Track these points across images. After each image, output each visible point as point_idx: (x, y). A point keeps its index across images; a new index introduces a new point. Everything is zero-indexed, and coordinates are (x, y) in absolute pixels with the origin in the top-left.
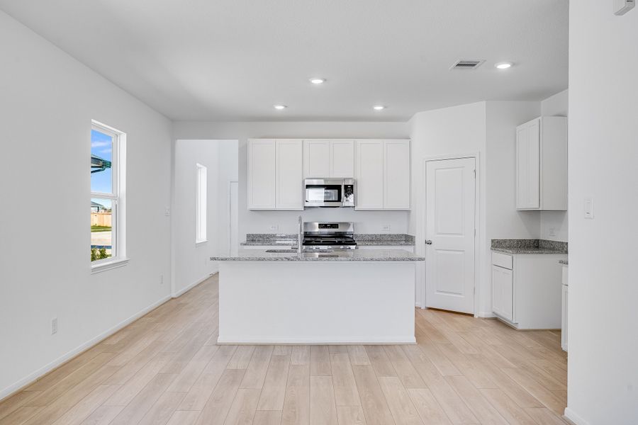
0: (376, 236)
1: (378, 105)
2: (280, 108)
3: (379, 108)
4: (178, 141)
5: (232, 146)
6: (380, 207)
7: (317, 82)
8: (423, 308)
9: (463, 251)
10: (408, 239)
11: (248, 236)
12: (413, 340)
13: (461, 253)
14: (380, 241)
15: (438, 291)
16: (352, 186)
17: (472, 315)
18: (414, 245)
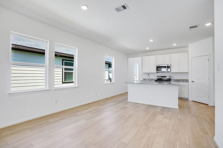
0: (178, 79)
1: (174, 44)
2: (148, 48)
3: (175, 45)
4: (129, 58)
5: (140, 59)
6: (178, 72)
7: (151, 40)
8: (191, 100)
9: (205, 84)
10: (187, 81)
11: (144, 79)
12: (177, 107)
13: (204, 85)
14: (179, 81)
15: (196, 96)
16: (169, 66)
17: (208, 105)
18: (188, 82)
